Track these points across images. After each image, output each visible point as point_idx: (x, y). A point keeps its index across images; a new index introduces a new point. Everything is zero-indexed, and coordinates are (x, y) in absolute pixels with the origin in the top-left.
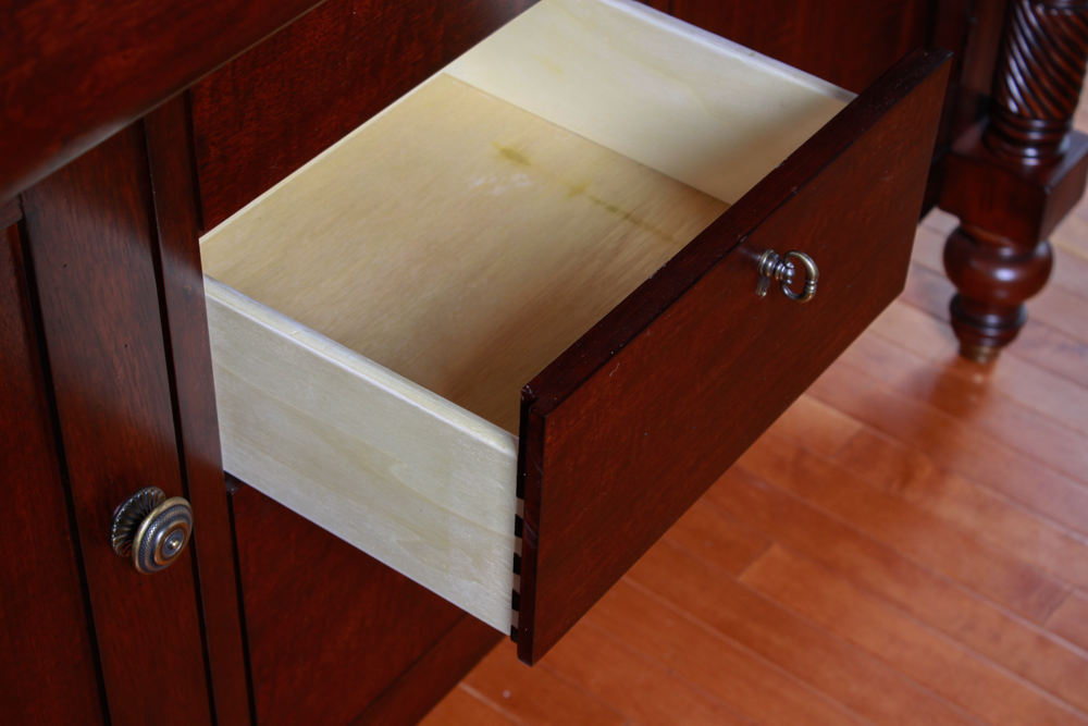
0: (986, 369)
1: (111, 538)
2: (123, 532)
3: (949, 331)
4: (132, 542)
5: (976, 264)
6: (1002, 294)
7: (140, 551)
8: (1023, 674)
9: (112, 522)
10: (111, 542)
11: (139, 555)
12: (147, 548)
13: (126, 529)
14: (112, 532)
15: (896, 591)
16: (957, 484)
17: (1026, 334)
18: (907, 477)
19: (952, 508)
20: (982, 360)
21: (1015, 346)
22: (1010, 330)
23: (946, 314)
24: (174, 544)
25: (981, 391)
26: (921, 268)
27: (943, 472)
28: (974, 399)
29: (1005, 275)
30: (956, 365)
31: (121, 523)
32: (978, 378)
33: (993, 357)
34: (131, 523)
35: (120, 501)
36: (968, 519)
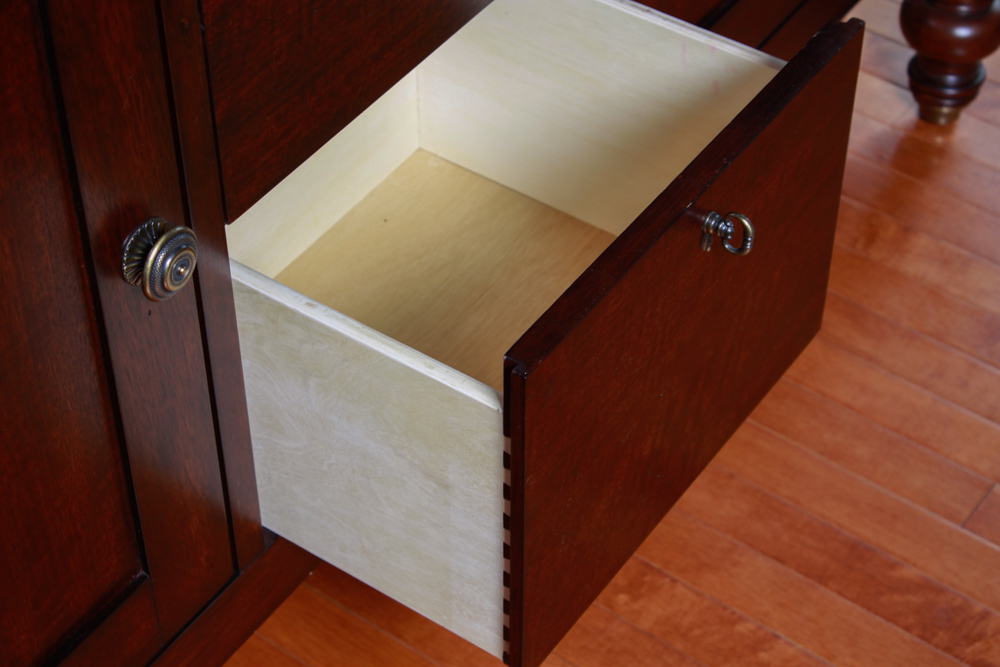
0: (947, 130)
1: (122, 267)
2: (133, 261)
3: (909, 95)
4: (142, 270)
5: (933, 23)
6: (960, 52)
7: (151, 276)
8: (990, 418)
9: (122, 251)
10: (122, 271)
11: (151, 280)
12: (157, 274)
13: (136, 258)
14: (122, 261)
15: (865, 345)
16: (921, 242)
17: (985, 94)
18: (872, 237)
19: (918, 263)
20: (942, 121)
21: (973, 106)
22: (968, 91)
23: (905, 79)
24: (182, 270)
25: (942, 152)
26: (876, 35)
27: (907, 231)
28: (935, 161)
29: (963, 32)
30: (917, 127)
31: (131, 252)
32: (939, 140)
33: (953, 117)
34: (140, 252)
35: (129, 231)
36: (933, 274)
